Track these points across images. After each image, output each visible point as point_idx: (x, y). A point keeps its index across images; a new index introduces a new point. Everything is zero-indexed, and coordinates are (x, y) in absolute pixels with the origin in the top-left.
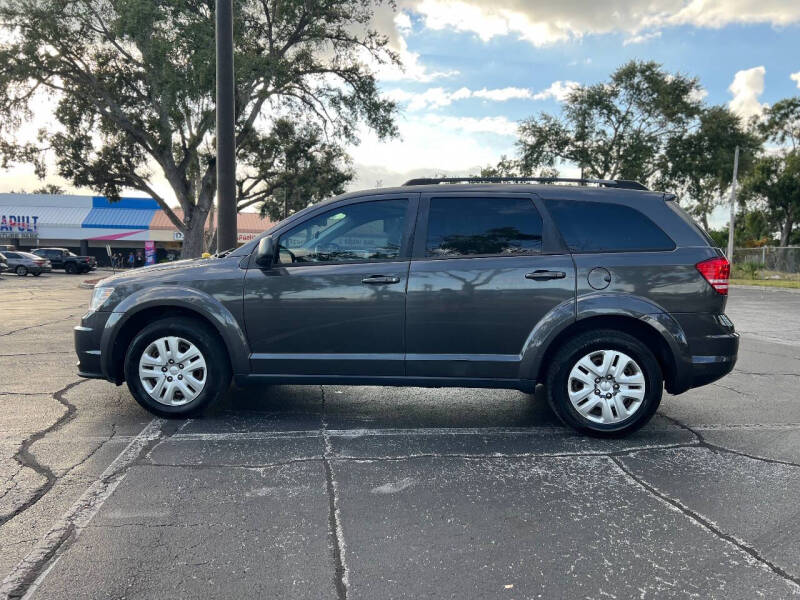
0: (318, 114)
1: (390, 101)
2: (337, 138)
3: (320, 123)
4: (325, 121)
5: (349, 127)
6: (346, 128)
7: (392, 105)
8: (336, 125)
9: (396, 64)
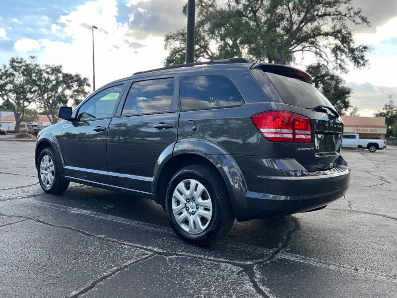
0: (324, 59)
1: (365, 45)
2: (335, 71)
3: (326, 63)
4: (328, 62)
5: (342, 64)
6: (340, 65)
7: (365, 48)
8: (334, 63)
9: (365, 24)
